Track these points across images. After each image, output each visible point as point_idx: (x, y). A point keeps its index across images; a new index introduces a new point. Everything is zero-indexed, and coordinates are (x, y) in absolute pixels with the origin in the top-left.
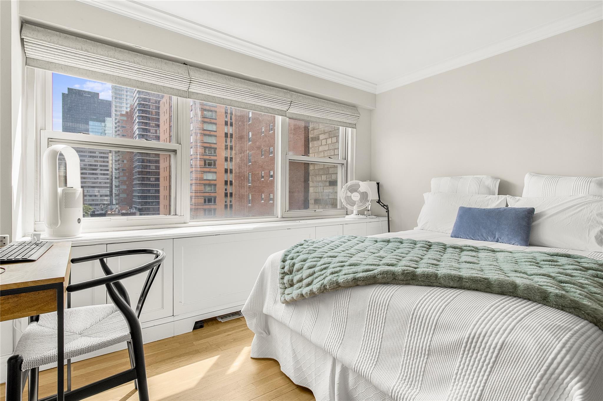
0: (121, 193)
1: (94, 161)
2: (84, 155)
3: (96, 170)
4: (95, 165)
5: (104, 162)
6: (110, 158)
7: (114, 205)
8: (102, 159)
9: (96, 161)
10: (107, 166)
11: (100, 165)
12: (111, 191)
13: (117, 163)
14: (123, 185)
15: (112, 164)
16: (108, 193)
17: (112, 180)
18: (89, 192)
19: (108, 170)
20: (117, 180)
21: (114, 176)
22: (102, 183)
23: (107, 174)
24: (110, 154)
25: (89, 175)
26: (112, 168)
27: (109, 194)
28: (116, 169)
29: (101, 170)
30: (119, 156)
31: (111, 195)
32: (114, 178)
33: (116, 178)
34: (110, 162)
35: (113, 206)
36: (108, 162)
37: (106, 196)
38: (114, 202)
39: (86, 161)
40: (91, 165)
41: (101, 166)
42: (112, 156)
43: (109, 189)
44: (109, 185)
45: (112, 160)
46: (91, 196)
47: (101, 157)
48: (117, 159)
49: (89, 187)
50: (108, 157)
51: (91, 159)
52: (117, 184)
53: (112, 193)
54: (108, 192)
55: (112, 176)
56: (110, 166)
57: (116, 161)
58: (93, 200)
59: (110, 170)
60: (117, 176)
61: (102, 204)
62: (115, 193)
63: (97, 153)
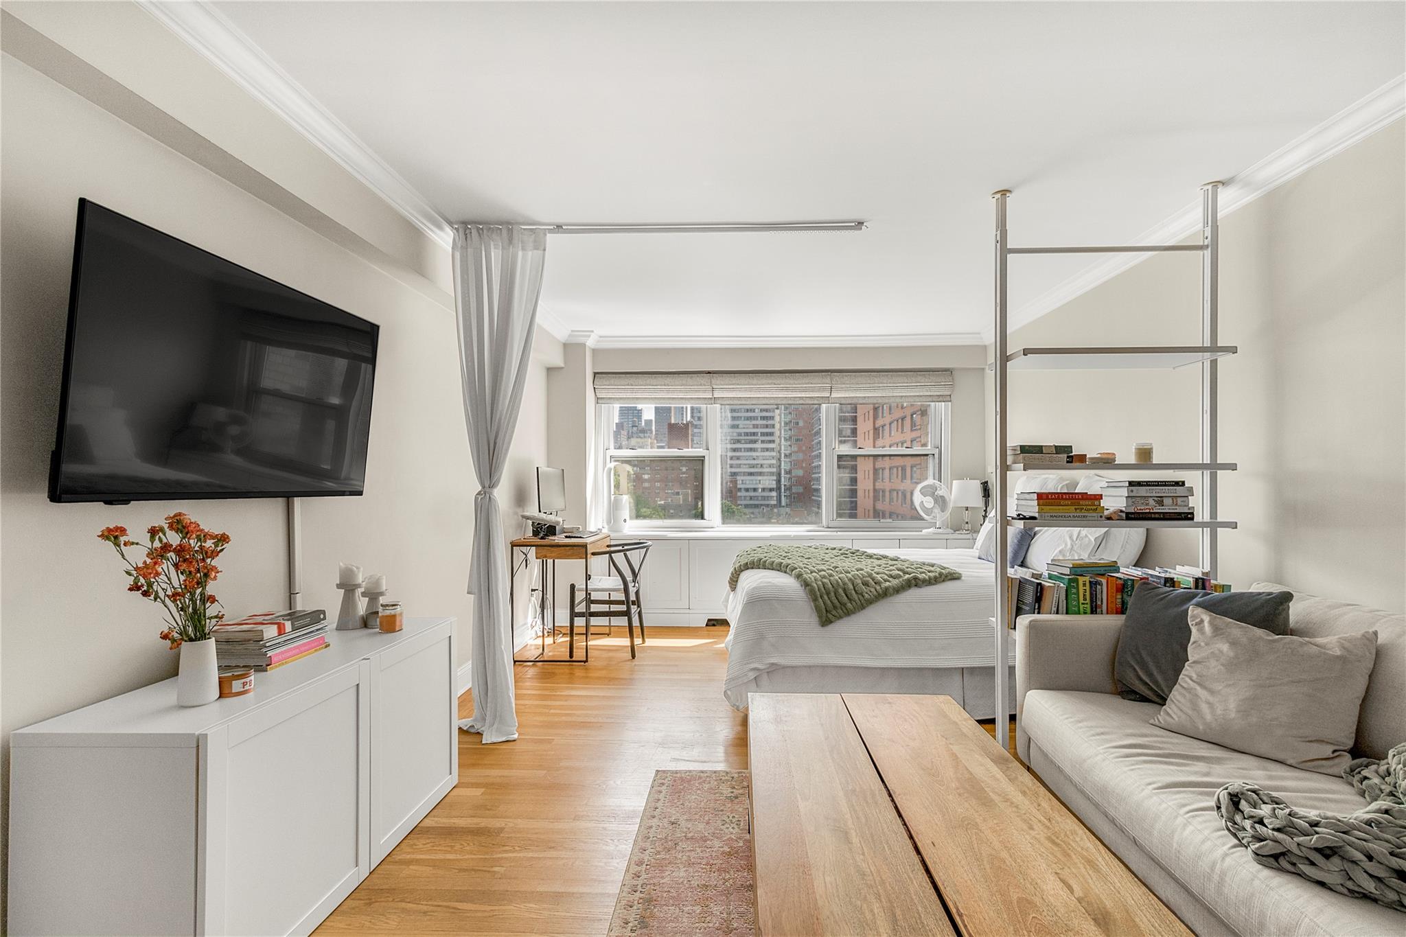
0: (794, 485)
1: (751, 426)
2: (738, 417)
3: (755, 442)
4: (754, 434)
5: (767, 426)
6: (777, 418)
7: (783, 507)
8: (764, 422)
9: (755, 426)
10: (771, 434)
11: (761, 433)
12: (779, 481)
13: (787, 428)
14: (797, 469)
15: (780, 430)
16: (774, 485)
17: (779, 460)
18: (745, 484)
19: (774, 441)
20: (788, 460)
21: (783, 451)
22: (765, 466)
23: (773, 450)
24: (777, 412)
25: (744, 451)
26: (780, 437)
27: (775, 486)
28: (786, 440)
29: (763, 442)
30: (790, 413)
31: (779, 488)
32: (783, 456)
33: (786, 456)
34: (777, 426)
35: (782, 508)
36: (773, 426)
37: (771, 490)
38: (783, 503)
39: (740, 426)
40: (746, 434)
41: (763, 434)
42: (780, 415)
43: (775, 478)
44: (774, 470)
45: (780, 423)
46: (747, 490)
47: (763, 418)
48: (787, 420)
49: (744, 474)
50: (772, 418)
51: (748, 422)
52: (788, 468)
53: (780, 485)
54: (774, 482)
55: (779, 452)
56: (777, 433)
57: (786, 424)
58: (751, 498)
59: (777, 441)
60: (788, 452)
61: (764, 505)
62: (785, 485)
63: (757, 410)
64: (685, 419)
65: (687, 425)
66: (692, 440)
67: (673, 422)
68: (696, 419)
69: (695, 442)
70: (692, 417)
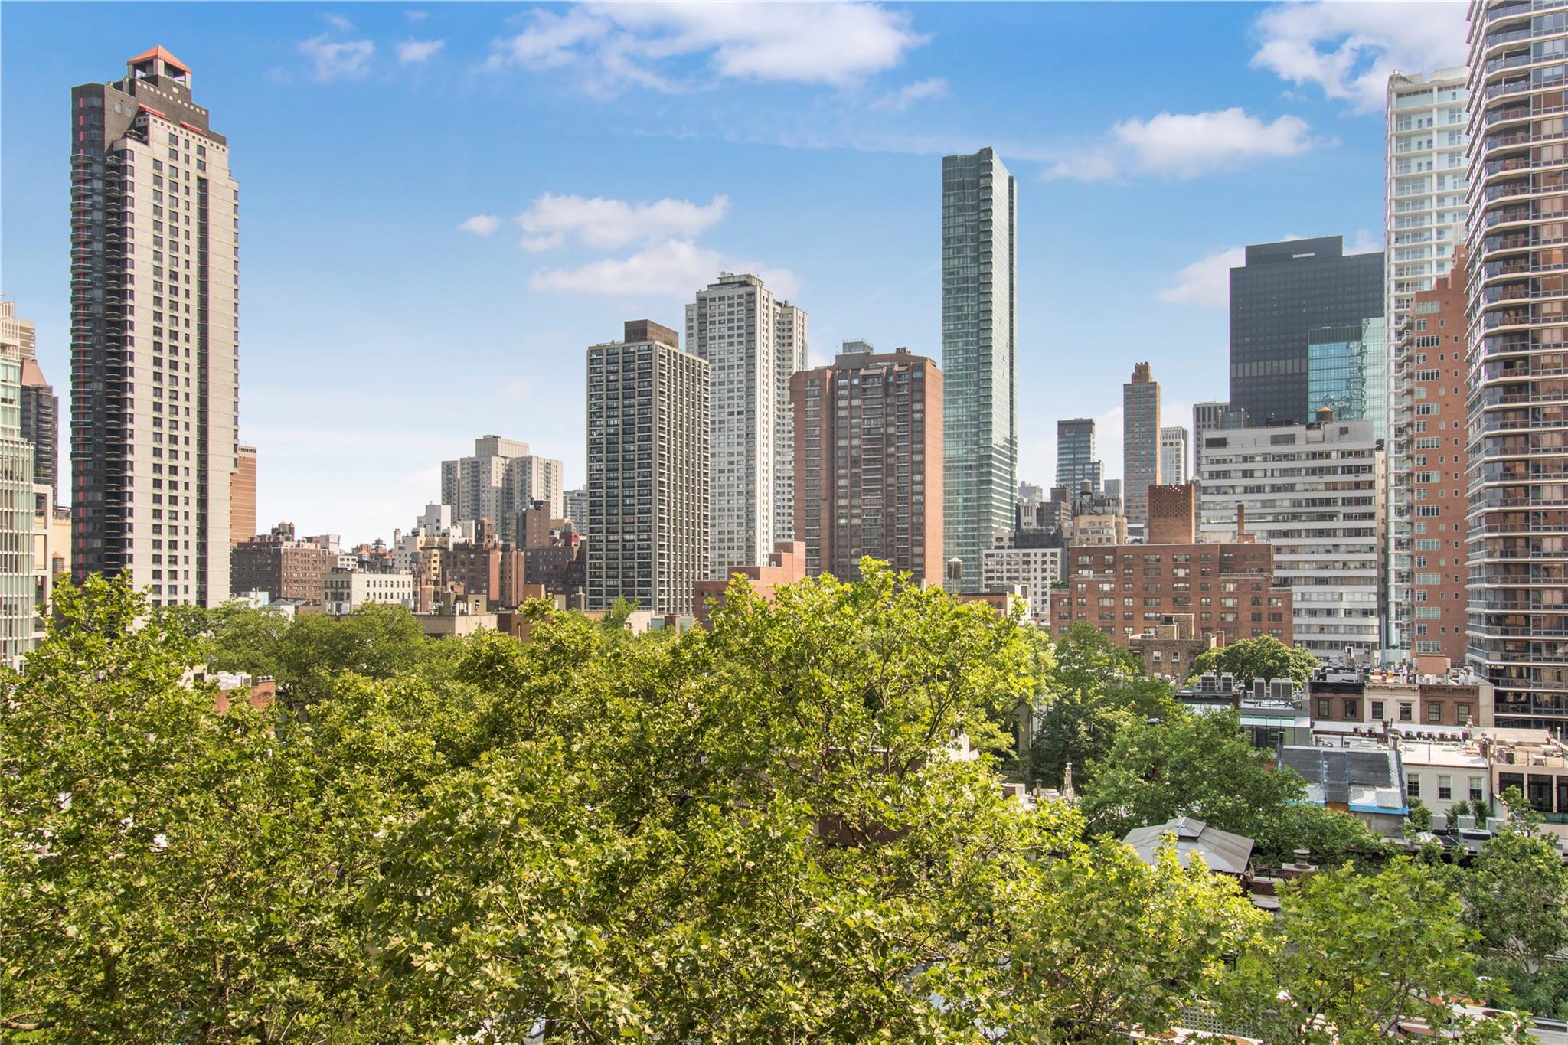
0: (1419, 605)
1: (1322, 487)
2: (1293, 470)
3: (1331, 517)
4: (1328, 502)
5: (1357, 486)
6: (1380, 469)
7: (1394, 647)
8: (1351, 478)
9: (1333, 486)
10: (1367, 501)
11: (1344, 499)
12: (1383, 596)
13: (1404, 487)
14: (1427, 571)
15: (1386, 493)
16: (1373, 603)
17: (1385, 551)
18: (1309, 600)
19: (1371, 516)
20: (1405, 552)
21: (1392, 535)
22: (1352, 566)
23: (1369, 532)
24: (1380, 456)
25: (1307, 537)
26: (1386, 507)
27: (1375, 606)
28: (1400, 512)
29: (1348, 517)
30: (1411, 458)
31: (1383, 611)
32: (1392, 543)
33: (1399, 543)
34: (1380, 484)
35: (1391, 650)
36: (1371, 485)
37: (1366, 613)
38: (1394, 639)
39: (1298, 487)
40: (1313, 502)
41: (1347, 502)
42: (1386, 462)
43: (1374, 589)
44: (1374, 573)
45: (1386, 477)
46: (1313, 612)
47: (1347, 470)
48: (1404, 471)
49: (1307, 580)
50: (1369, 469)
51: (1315, 479)
52: (1405, 569)
53: (1388, 604)
54: (1374, 598)
55: (1385, 536)
56: (1380, 498)
57: (1400, 479)
58: (1322, 629)
59: (1380, 514)
60: (1404, 537)
61: (1352, 644)
62: (1397, 604)
63: (1334, 455)
64: (1183, 477)
65: (1187, 488)
66: (1198, 516)
67: (1159, 483)
68: (1206, 476)
69: (1204, 520)
70: (1198, 472)
